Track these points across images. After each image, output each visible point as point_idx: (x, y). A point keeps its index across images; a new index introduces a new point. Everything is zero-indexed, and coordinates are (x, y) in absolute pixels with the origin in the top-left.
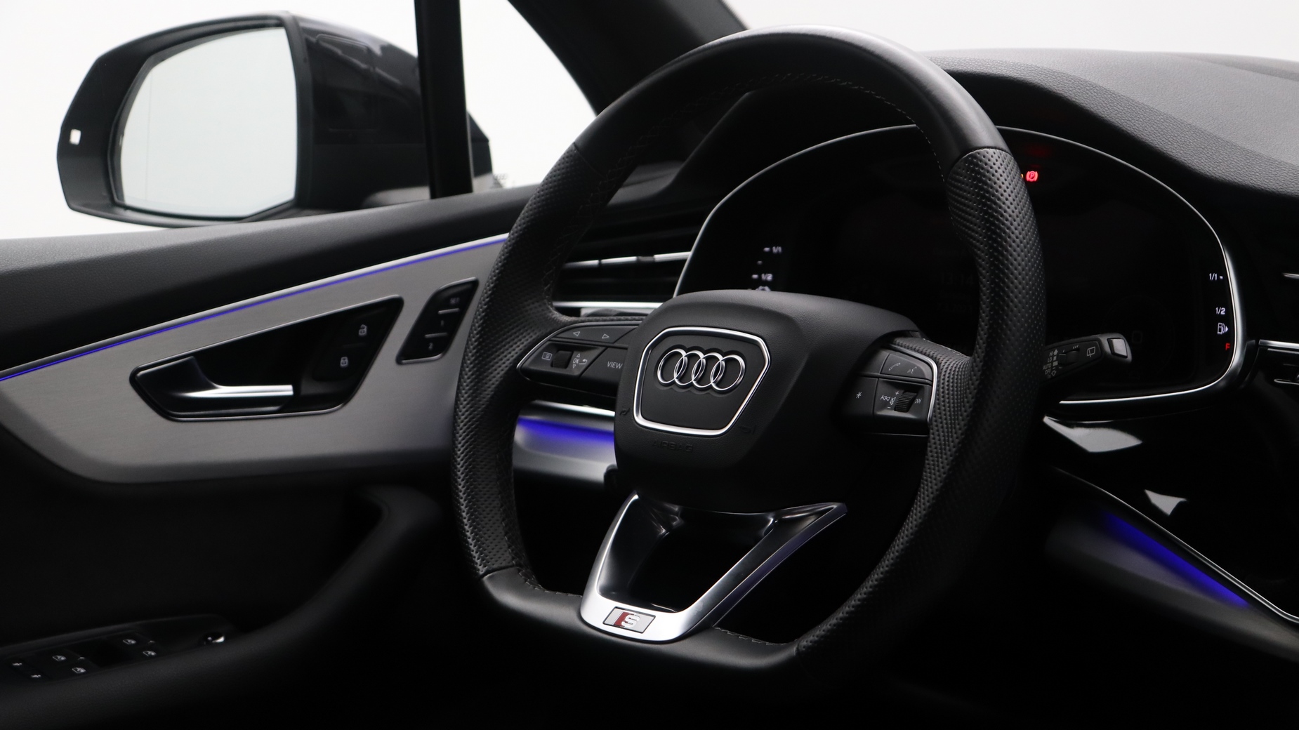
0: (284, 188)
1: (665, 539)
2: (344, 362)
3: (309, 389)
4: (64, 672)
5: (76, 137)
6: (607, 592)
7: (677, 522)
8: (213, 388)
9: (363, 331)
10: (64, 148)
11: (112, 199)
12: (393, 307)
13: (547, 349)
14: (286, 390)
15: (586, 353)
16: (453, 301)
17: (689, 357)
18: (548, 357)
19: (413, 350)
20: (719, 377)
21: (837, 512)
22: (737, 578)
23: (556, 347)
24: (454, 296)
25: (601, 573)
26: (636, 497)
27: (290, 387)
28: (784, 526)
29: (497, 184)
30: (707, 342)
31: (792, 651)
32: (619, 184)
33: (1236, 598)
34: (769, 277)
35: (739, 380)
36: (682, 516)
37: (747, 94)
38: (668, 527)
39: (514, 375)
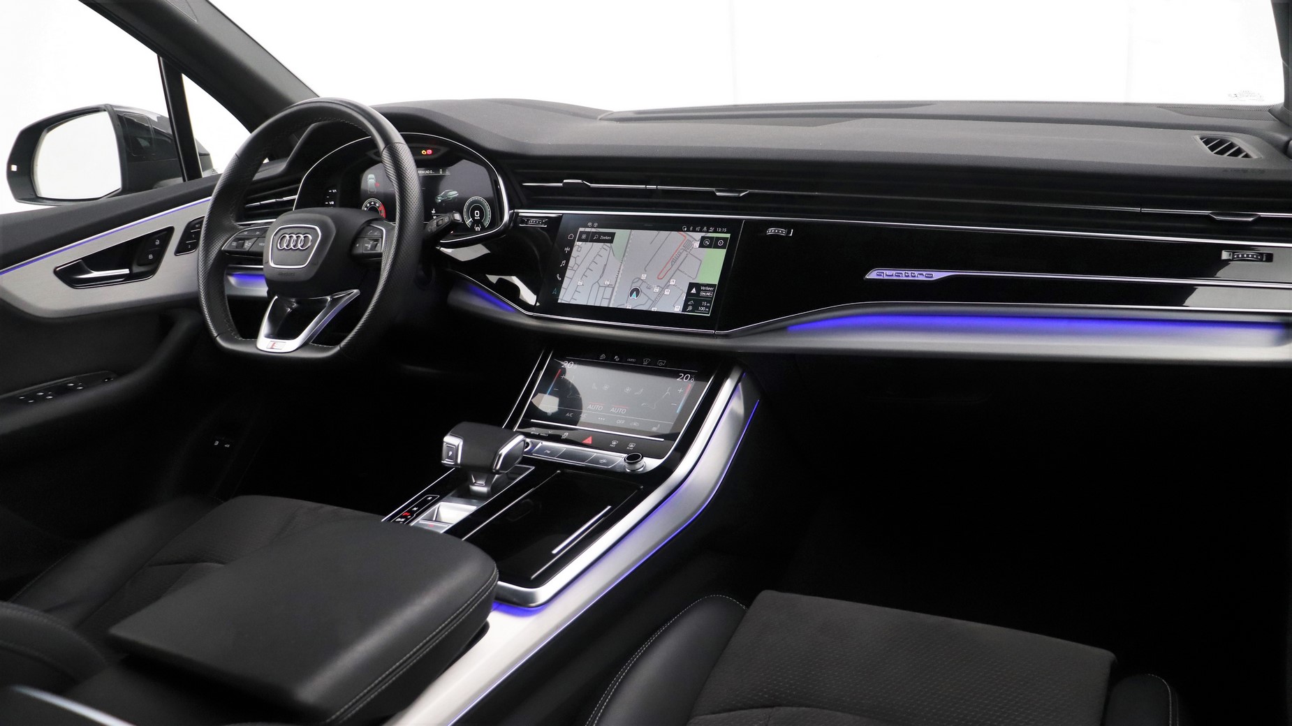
0: (116, 183)
1: (290, 313)
2: (151, 257)
3: (137, 269)
4: (43, 398)
5: (14, 168)
6: (268, 336)
7: (295, 305)
8: (92, 273)
9: (158, 243)
10: (10, 173)
11: (36, 195)
12: (170, 231)
13: (234, 240)
14: (126, 271)
15: (250, 240)
16: (197, 226)
17: (297, 237)
18: (234, 244)
19: (181, 249)
20: (302, 244)
21: (356, 293)
22: (317, 323)
23: (237, 240)
24: (197, 224)
25: (265, 327)
26: (276, 297)
27: (128, 270)
28: (335, 302)
29: (214, 170)
30: (296, 231)
31: (337, 349)
32: (256, 171)
33: (510, 308)
34: (333, 203)
35: (309, 244)
36: (297, 302)
37: (313, 125)
38: (291, 308)
39: (221, 253)
